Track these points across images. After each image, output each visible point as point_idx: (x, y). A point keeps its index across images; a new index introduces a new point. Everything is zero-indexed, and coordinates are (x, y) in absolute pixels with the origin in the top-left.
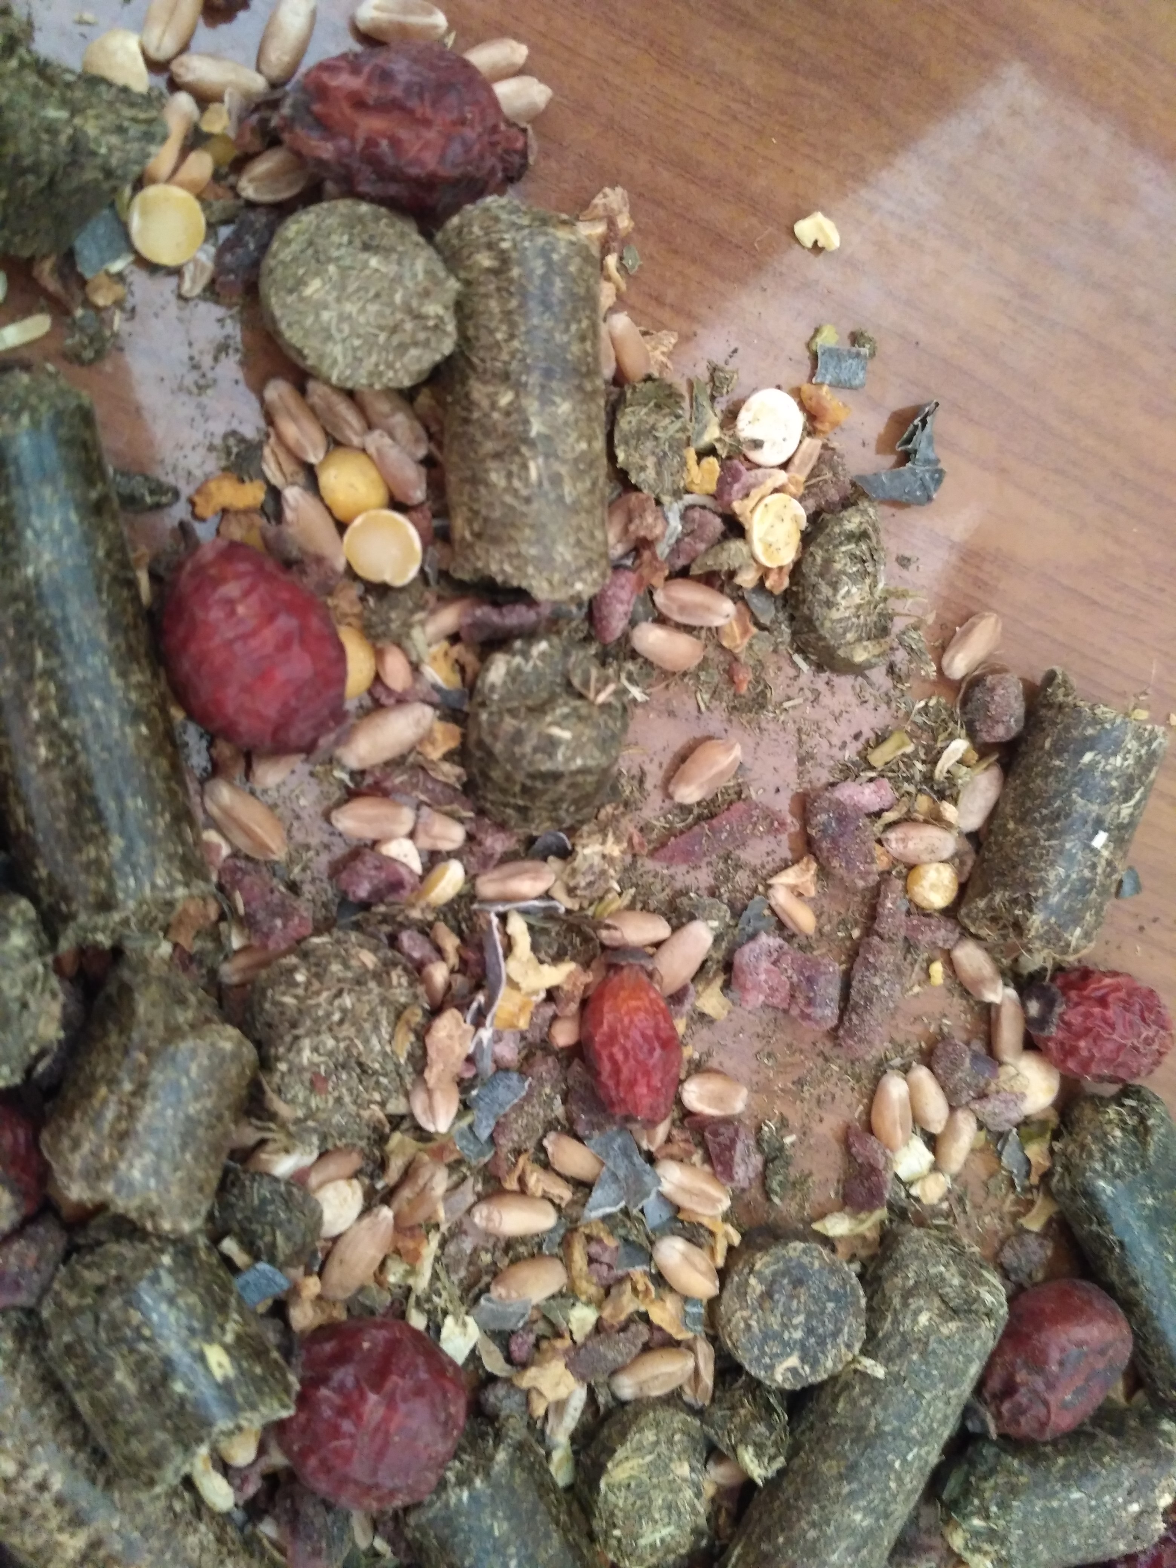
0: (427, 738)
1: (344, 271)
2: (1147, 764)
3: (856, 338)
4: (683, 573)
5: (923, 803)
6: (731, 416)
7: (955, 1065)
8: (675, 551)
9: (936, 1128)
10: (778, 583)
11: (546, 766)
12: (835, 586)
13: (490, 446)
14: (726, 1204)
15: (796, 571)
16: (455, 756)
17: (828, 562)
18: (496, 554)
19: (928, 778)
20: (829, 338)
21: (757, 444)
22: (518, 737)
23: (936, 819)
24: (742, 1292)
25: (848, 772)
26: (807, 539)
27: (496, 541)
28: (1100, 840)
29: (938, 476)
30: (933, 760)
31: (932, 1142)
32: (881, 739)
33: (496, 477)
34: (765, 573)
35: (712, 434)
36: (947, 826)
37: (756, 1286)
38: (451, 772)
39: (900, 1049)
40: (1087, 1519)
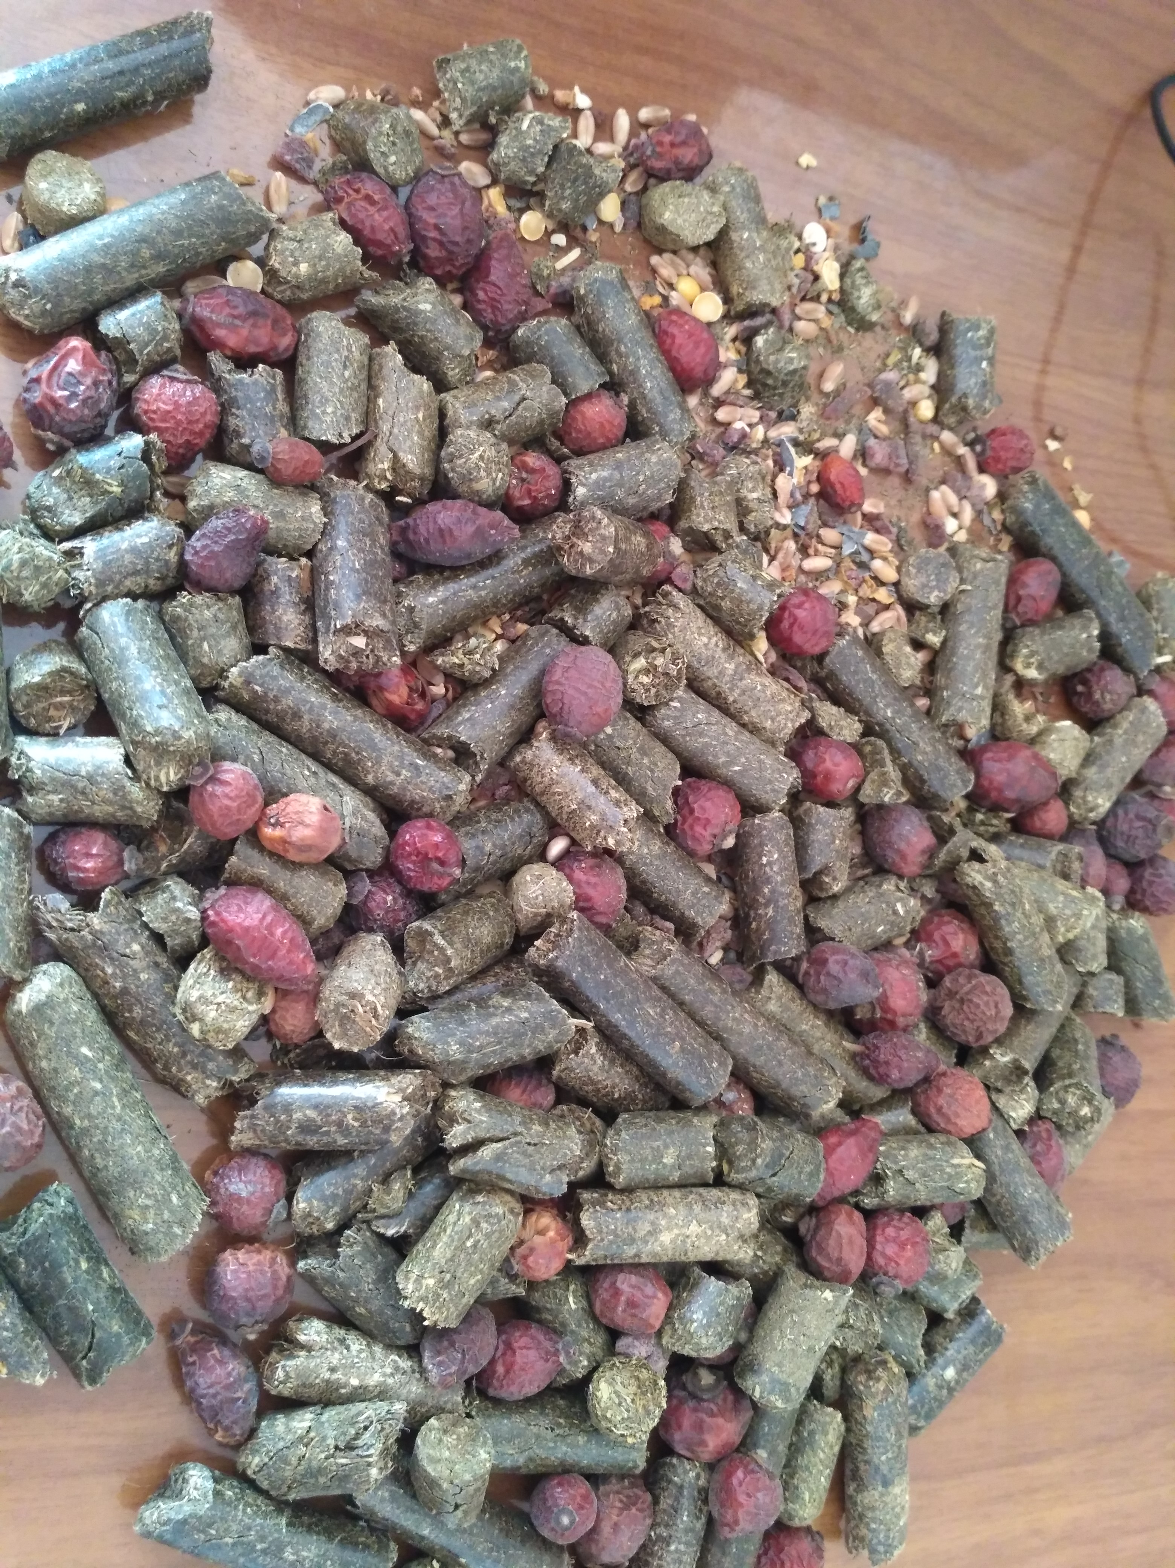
0: (736, 381)
1: (676, 206)
2: (992, 331)
3: (831, 199)
4: (803, 299)
5: (911, 377)
6: (800, 238)
7: (956, 481)
8: (799, 291)
9: (956, 510)
10: (836, 297)
11: (792, 368)
12: (859, 290)
13: (743, 254)
14: (890, 546)
15: (842, 290)
16: (748, 385)
17: (853, 282)
18: (755, 293)
19: (909, 367)
20: (822, 200)
21: (814, 244)
22: (777, 361)
23: (918, 381)
24: (908, 574)
25: (881, 371)
26: (842, 276)
27: (754, 288)
28: (984, 364)
29: (878, 245)
30: (909, 359)
31: (955, 515)
32: (888, 355)
33: (749, 265)
34: (831, 292)
35: (797, 244)
36: (924, 383)
37: (913, 571)
38: (747, 392)
39: (932, 481)
40: (1068, 641)
